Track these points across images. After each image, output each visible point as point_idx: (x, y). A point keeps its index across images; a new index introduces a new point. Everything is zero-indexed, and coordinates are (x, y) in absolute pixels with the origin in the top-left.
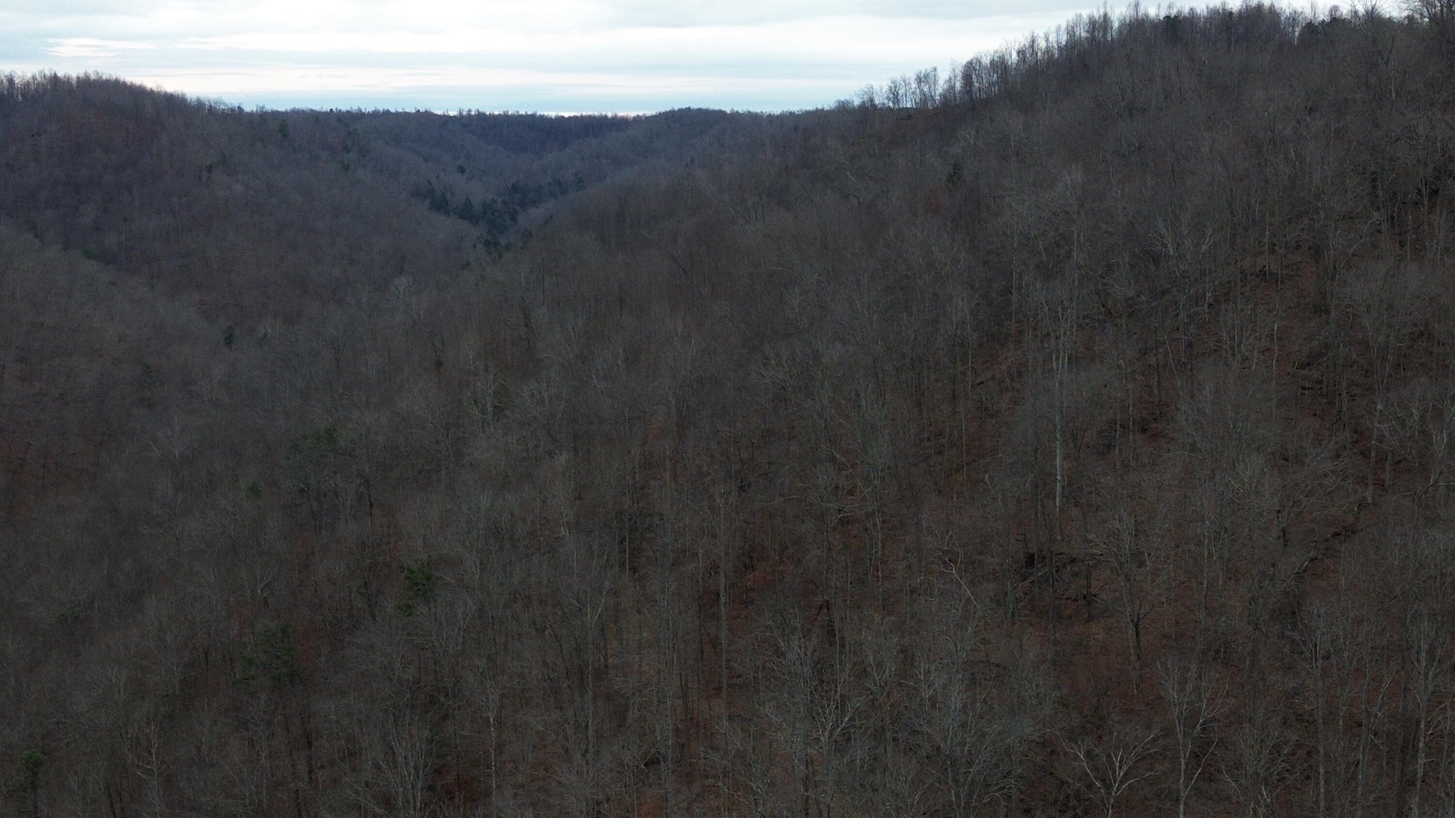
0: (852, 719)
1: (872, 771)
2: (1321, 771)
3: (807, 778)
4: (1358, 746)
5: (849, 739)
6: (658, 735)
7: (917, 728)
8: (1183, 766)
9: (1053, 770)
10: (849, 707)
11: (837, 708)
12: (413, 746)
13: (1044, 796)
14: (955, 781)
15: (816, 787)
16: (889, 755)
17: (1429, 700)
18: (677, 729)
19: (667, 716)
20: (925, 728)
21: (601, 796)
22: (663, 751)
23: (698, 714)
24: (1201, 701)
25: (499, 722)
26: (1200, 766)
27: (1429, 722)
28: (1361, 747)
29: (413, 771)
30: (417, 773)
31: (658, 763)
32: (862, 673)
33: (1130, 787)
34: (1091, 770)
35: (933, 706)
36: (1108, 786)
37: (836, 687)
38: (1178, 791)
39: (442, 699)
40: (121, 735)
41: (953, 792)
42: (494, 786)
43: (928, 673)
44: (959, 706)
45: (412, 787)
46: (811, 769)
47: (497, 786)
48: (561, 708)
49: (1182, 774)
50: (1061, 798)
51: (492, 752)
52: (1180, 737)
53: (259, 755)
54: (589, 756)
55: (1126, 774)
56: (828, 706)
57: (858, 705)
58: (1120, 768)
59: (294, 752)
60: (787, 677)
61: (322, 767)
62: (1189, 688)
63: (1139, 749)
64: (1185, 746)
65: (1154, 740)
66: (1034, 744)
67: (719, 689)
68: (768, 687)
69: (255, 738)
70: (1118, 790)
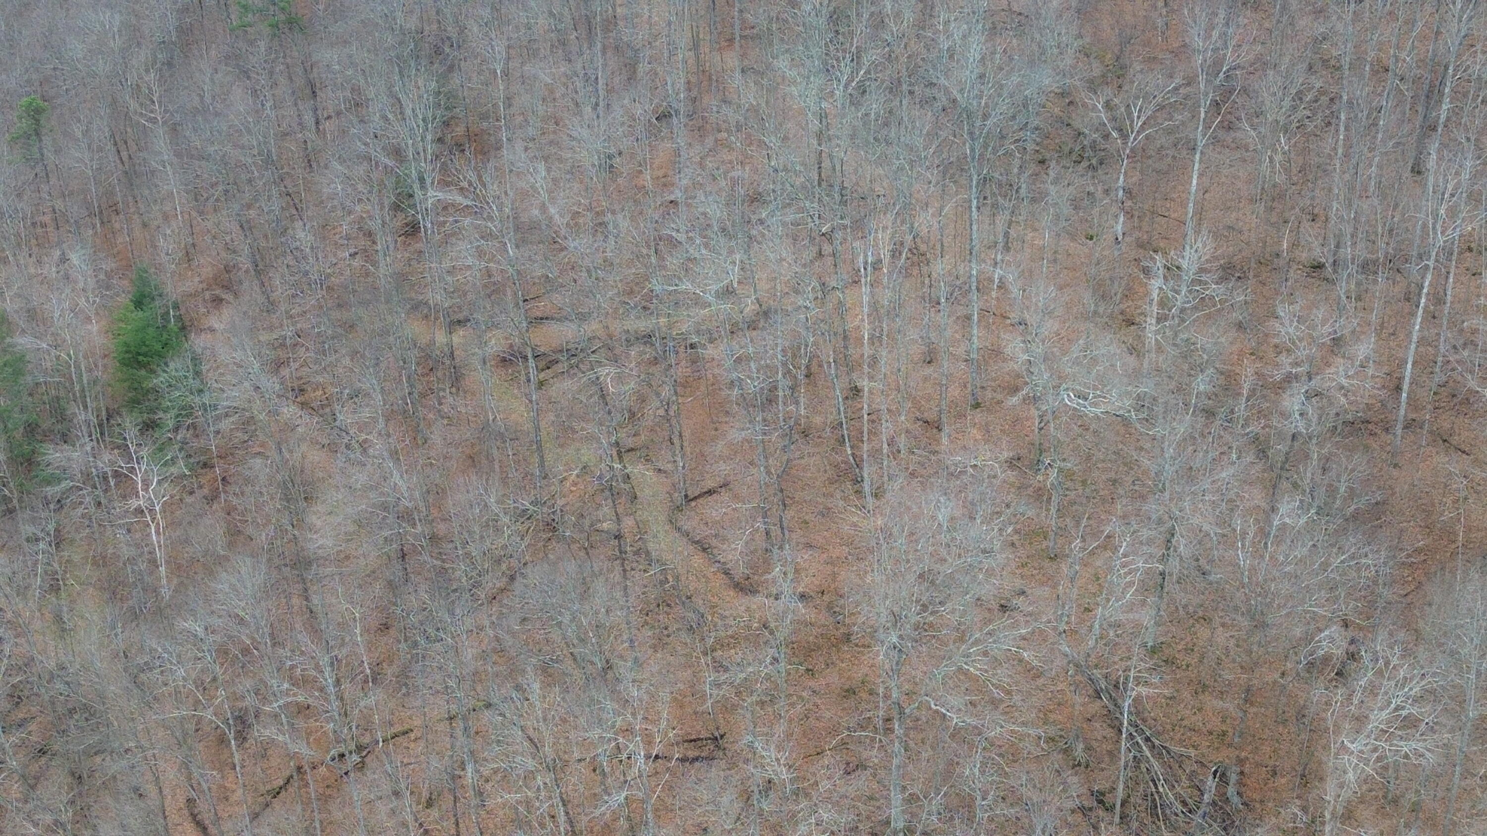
0: (868, 72)
1: (886, 124)
2: (1343, 117)
3: (821, 132)
4: (1383, 91)
5: (864, 92)
6: (669, 88)
7: (935, 81)
8: (1203, 115)
9: (1070, 121)
10: (866, 60)
11: (853, 60)
12: (420, 97)
13: (1060, 147)
14: (971, 134)
15: (830, 140)
16: (904, 108)
17: (1460, 44)
18: (689, 82)
19: (678, 69)
20: (943, 81)
21: (613, 150)
22: (674, 105)
23: (710, 67)
24: (1227, 48)
25: (506, 73)
26: (1219, 114)
27: (1458, 66)
28: (1386, 93)
29: (421, 123)
30: (426, 126)
31: (670, 116)
32: (879, 23)
33: (1147, 137)
34: (1109, 121)
35: (951, 57)
36: (1124, 137)
37: (852, 38)
38: (1195, 140)
39: (447, 50)
40: (120, 82)
41: (967, 145)
42: (505, 139)
43: (947, 23)
44: (978, 57)
45: (422, 140)
46: (824, 123)
47: (508, 139)
48: (570, 61)
49: (1201, 123)
50: (1076, 149)
51: (501, 104)
52: (1202, 86)
53: (263, 105)
54: (601, 109)
55: (1144, 123)
56: (844, 59)
57: (874, 57)
58: (1139, 117)
59: (299, 102)
60: (801, 28)
61: (329, 117)
62: (1215, 34)
63: (1159, 99)
64: (1207, 94)
65: (1176, 89)
66: (1053, 95)
67: (731, 40)
68: (782, 40)
69: (258, 87)
70: (1135, 139)
